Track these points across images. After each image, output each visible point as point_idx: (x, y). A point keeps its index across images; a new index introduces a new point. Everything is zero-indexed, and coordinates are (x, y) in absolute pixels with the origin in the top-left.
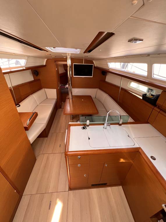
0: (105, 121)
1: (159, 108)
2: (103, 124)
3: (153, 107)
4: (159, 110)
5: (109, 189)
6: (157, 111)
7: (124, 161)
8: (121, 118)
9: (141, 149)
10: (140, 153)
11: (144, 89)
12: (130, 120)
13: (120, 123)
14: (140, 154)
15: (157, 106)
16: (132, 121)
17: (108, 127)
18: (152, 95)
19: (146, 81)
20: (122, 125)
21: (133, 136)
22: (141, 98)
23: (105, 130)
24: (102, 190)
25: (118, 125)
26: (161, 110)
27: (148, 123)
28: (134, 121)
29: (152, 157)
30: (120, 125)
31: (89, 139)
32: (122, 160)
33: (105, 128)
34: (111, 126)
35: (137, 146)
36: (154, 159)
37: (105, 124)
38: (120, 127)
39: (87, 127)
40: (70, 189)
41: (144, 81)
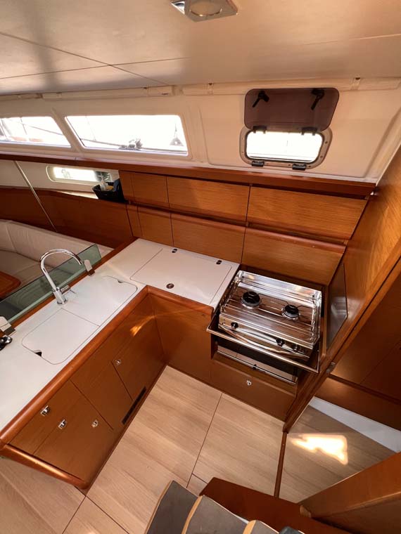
0: (52, 288)
1: (133, 204)
2: (53, 297)
3: (124, 206)
4: (135, 208)
5: (155, 391)
6: (135, 211)
7: (140, 328)
8: (79, 260)
9: (150, 287)
10: (151, 293)
11: (87, 177)
12: (104, 251)
13: (88, 270)
14: (153, 294)
15: (130, 202)
16: (109, 250)
17: (68, 295)
18: (110, 184)
19: (77, 159)
20: (95, 271)
21: (124, 276)
22: (95, 197)
23: (65, 306)
24: (147, 407)
25: (88, 277)
26: (138, 206)
27: (135, 239)
28: (113, 249)
29: (168, 287)
30: (91, 273)
31: (40, 354)
32: (136, 330)
33: (63, 301)
34: (72, 288)
35: (141, 287)
36: (172, 286)
37: (57, 294)
38: (94, 276)
39: (12, 336)
40: (85, 487)
41: (73, 159)
